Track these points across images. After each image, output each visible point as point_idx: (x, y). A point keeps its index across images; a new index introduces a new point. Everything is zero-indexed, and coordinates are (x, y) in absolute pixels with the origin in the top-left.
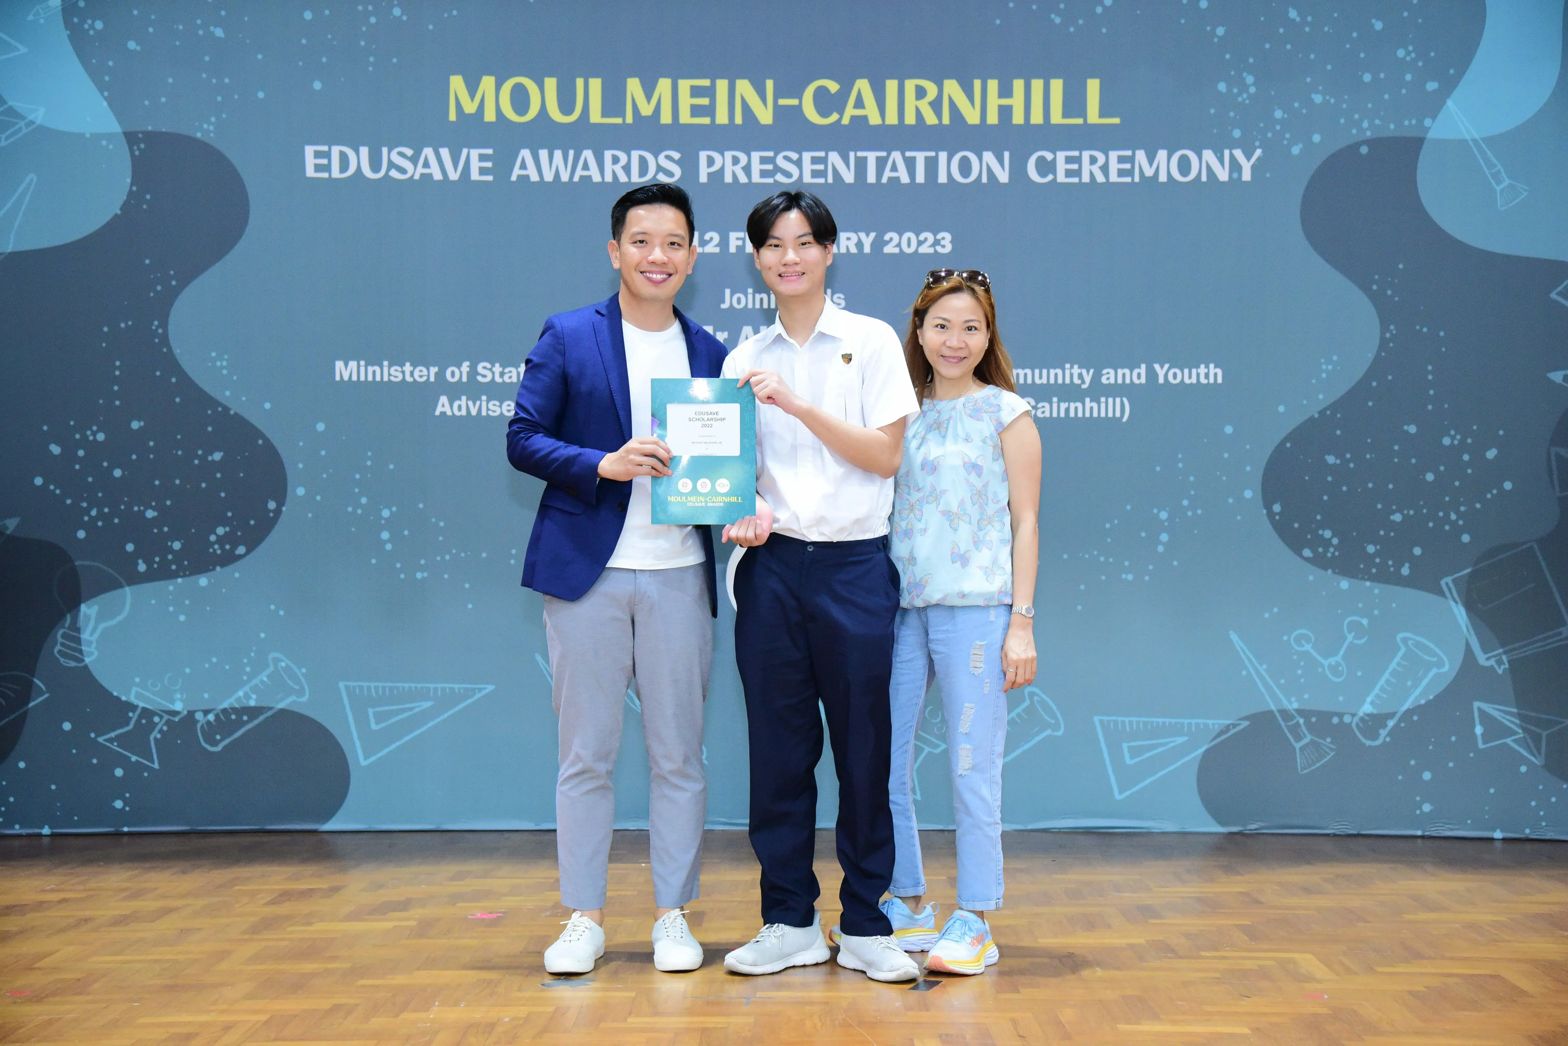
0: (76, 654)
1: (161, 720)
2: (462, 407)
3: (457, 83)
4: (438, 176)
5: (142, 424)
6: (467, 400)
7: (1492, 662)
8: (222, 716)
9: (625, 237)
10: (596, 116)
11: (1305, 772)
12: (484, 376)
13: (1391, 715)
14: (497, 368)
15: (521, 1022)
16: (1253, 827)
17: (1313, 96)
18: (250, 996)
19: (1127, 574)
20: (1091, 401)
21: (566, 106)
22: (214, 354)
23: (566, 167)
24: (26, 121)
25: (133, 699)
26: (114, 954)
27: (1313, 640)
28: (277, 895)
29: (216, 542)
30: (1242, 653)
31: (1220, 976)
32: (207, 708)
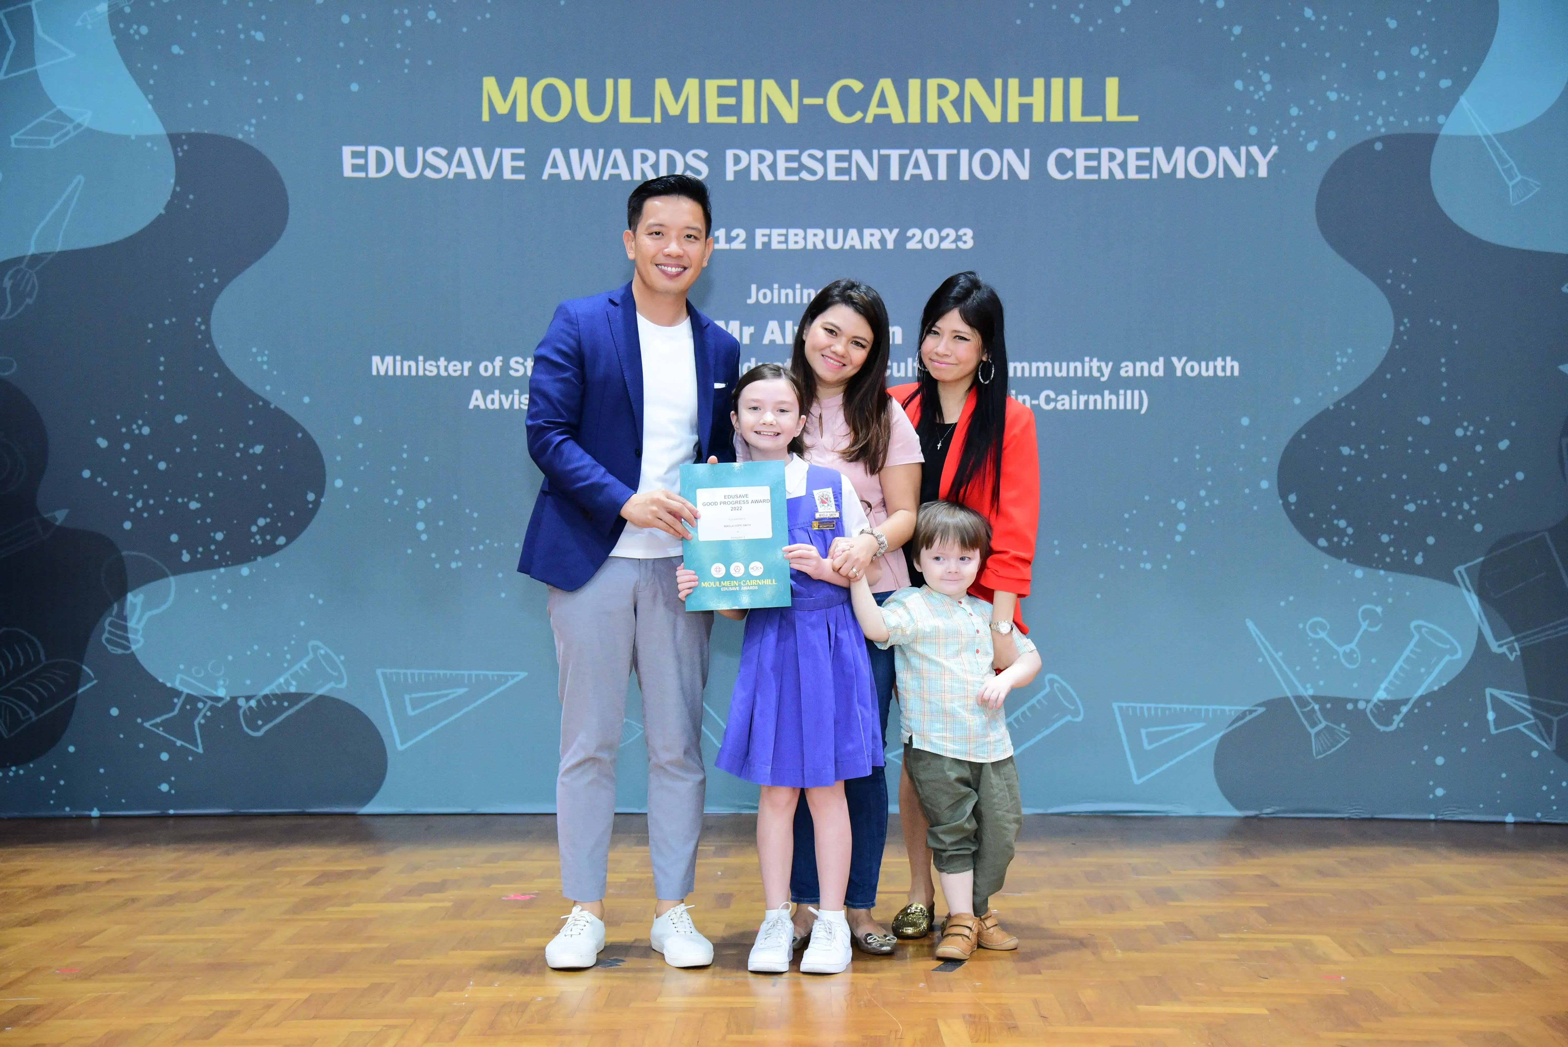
0: (123, 641)
1: (205, 706)
2: (496, 400)
3: (490, 85)
4: (471, 175)
5: (186, 418)
6: (501, 393)
7: (1504, 649)
8: (263, 703)
9: (641, 228)
10: (625, 116)
11: (1320, 757)
12: (517, 371)
13: (1405, 702)
15: (553, 1002)
16: (1268, 811)
17: (1329, 93)
18: (292, 975)
19: (1145, 563)
20: (1110, 394)
21: (596, 106)
22: (255, 350)
23: (596, 168)
24: (74, 124)
25: (178, 686)
26: (160, 933)
27: (1328, 628)
28: (316, 876)
29: (257, 533)
30: (1258, 641)
31: (1238, 958)
32: (249, 694)
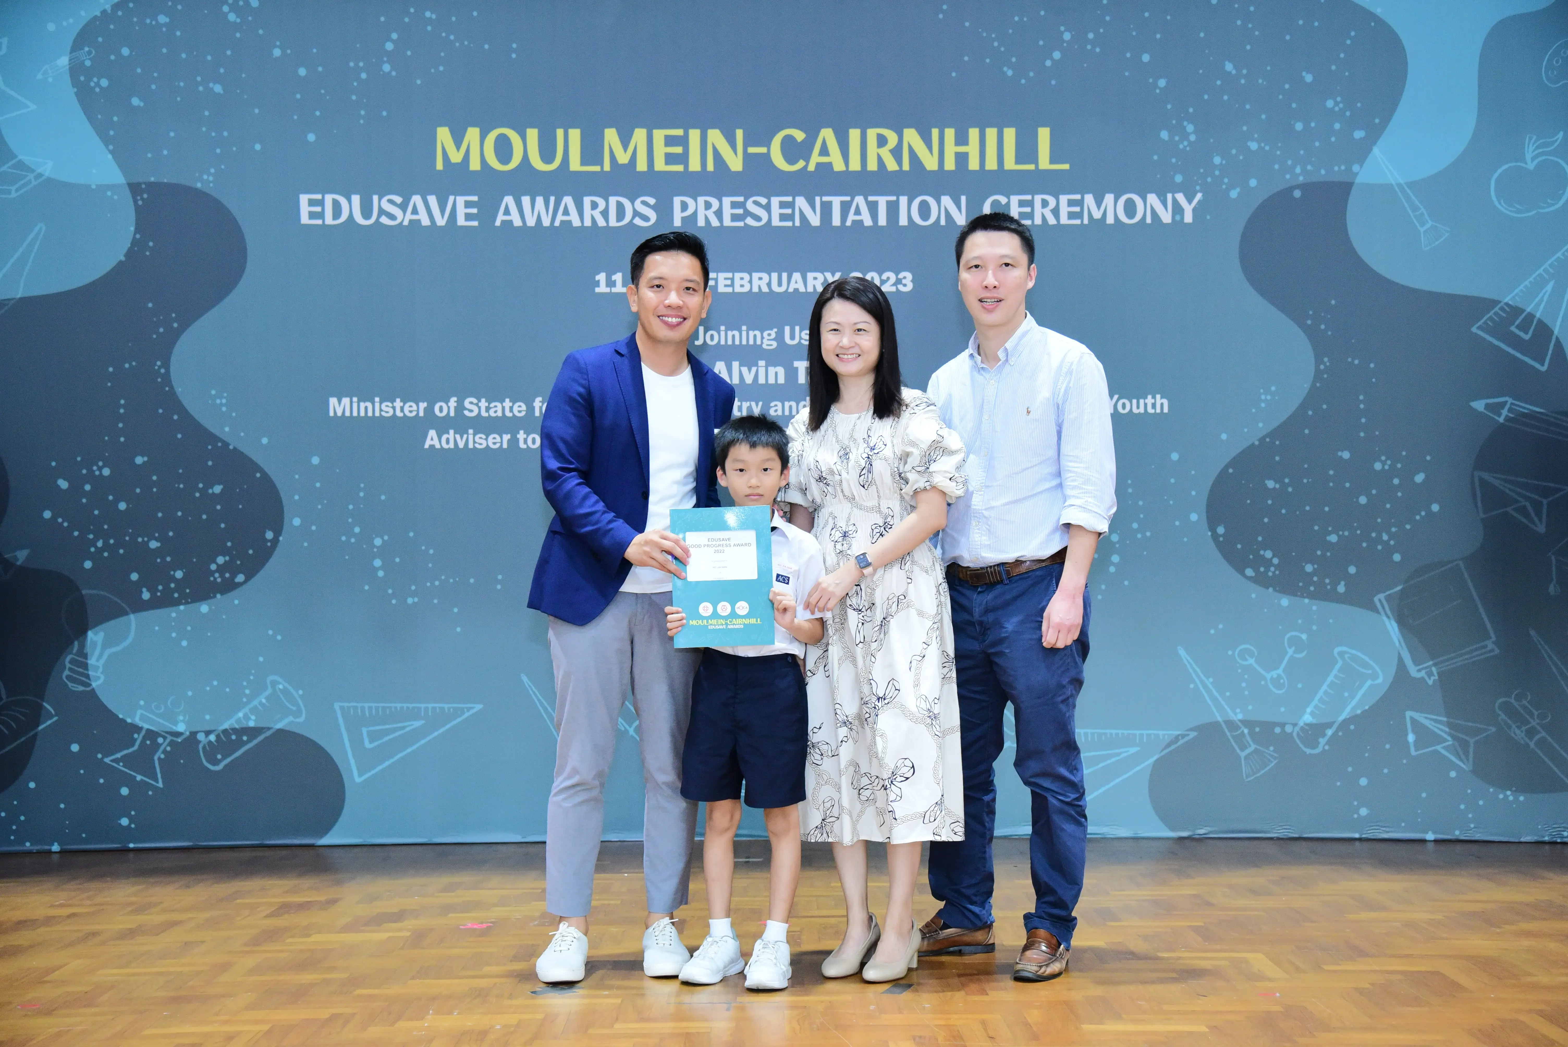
0: (84, 678)
1: (164, 742)
2: (451, 440)
3: (443, 134)
4: (426, 222)
5: (146, 459)
6: (455, 433)
7: (1423, 674)
8: (222, 737)
9: (643, 281)
10: (575, 165)
11: (1249, 779)
12: (471, 411)
13: (1329, 725)
14: (483, 404)
15: (512, 1029)
16: (1202, 831)
17: (1249, 143)
18: (250, 1007)
21: (547, 154)
22: (213, 392)
23: (547, 215)
24: (35, 174)
25: (137, 721)
26: (121, 967)
27: (1256, 655)
28: (276, 908)
29: (216, 571)
30: (1188, 666)
31: (1178, 976)
32: (208, 728)
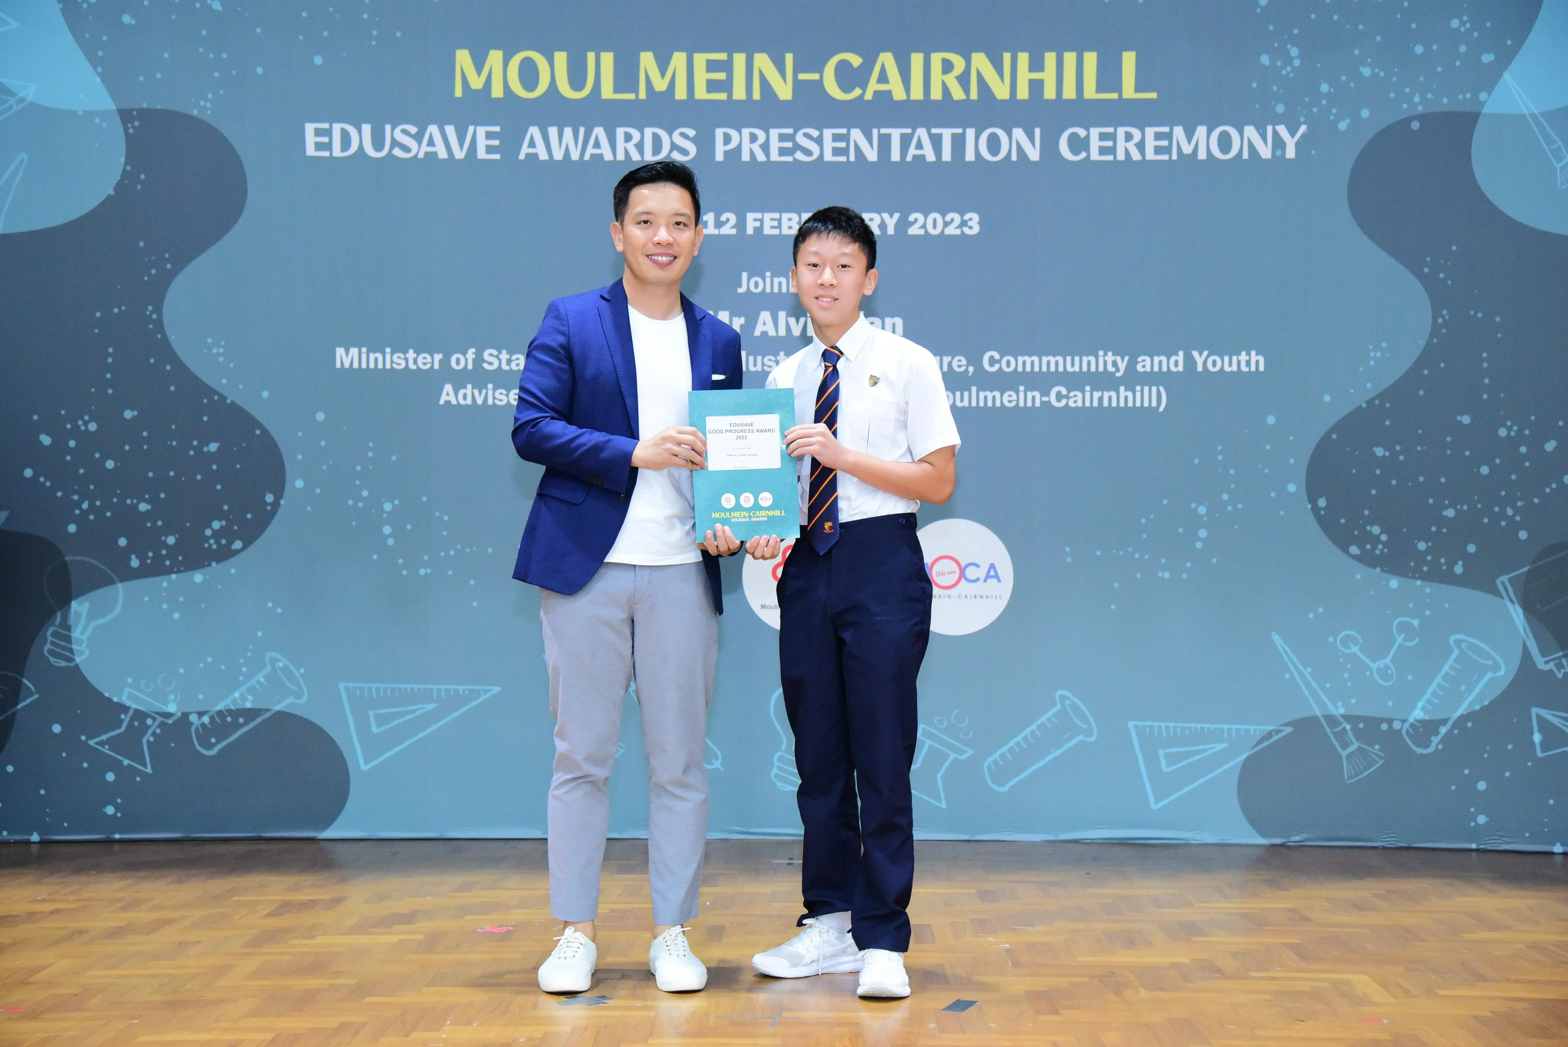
0: (67, 652)
1: (153, 723)
2: (468, 395)
3: (463, 58)
4: (443, 154)
5: (135, 413)
6: (473, 388)
7: (1551, 666)
8: (217, 719)
9: (629, 217)
10: (607, 92)
11: (1352, 781)
12: (491, 364)
13: (1444, 722)
14: (504, 356)
15: (537, 1042)
16: (1297, 838)
17: (1362, 69)
18: (252, 1014)
19: (1163, 571)
20: (1126, 390)
21: (577, 82)
22: (210, 341)
23: (576, 147)
24: (17, 98)
25: (125, 700)
26: (110, 968)
27: (1361, 642)
28: (277, 906)
29: (211, 537)
30: (1284, 655)
31: (1271, 998)
32: (203, 709)
